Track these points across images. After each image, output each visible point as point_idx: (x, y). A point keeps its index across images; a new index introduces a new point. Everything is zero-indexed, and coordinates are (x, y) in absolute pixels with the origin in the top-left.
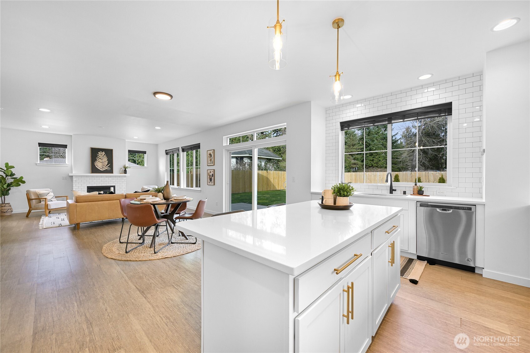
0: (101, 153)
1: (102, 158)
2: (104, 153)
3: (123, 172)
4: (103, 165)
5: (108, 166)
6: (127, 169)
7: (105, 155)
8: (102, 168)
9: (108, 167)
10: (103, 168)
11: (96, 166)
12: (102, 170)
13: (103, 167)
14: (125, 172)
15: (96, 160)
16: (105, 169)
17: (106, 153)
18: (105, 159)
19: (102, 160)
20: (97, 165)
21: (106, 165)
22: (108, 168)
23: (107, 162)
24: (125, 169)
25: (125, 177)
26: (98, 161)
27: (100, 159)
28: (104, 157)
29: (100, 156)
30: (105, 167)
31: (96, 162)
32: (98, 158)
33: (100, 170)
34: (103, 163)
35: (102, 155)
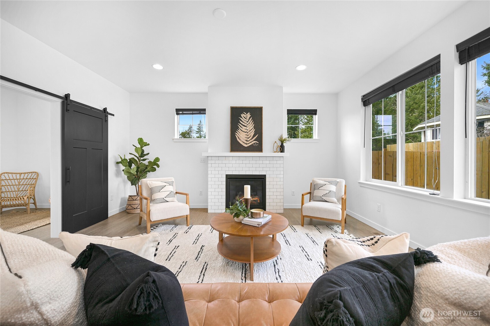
0: (245, 116)
1: (246, 125)
2: (249, 115)
3: (279, 149)
4: (248, 137)
5: (255, 138)
6: (284, 144)
7: (250, 118)
8: (246, 142)
9: (254, 140)
10: (248, 142)
11: (238, 140)
12: (246, 146)
14: (282, 149)
15: (238, 128)
16: (251, 144)
17: (252, 116)
18: (250, 126)
19: (245, 128)
20: (239, 136)
21: (252, 136)
22: (255, 142)
24: (282, 144)
25: (282, 159)
26: (241, 130)
27: (242, 126)
28: (249, 122)
29: (243, 121)
30: (250, 140)
31: (237, 133)
32: (240, 124)
33: (244, 145)
34: (248, 133)
35: (246, 118)
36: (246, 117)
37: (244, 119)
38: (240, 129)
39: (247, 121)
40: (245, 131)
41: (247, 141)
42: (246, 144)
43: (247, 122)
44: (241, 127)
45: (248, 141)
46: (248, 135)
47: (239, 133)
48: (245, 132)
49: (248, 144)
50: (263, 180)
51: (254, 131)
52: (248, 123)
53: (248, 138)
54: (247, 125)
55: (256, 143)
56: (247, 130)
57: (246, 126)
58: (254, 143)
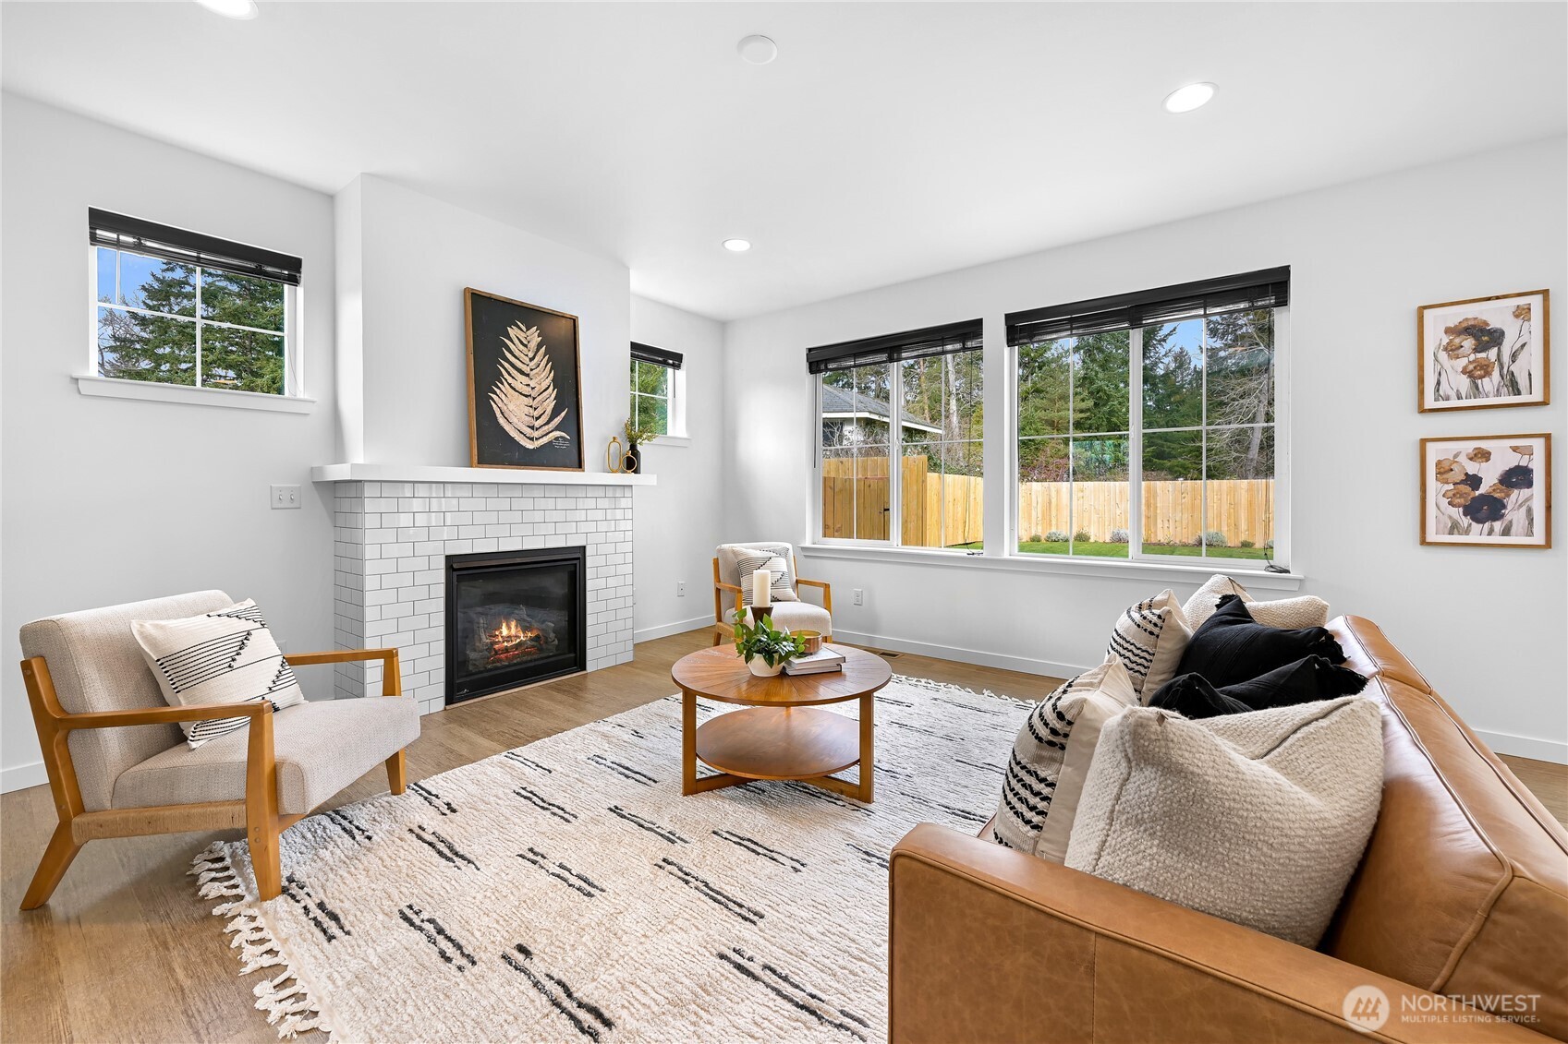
0: (522, 336)
1: (526, 369)
2: (534, 337)
4: (536, 414)
5: (557, 420)
7: (539, 346)
8: (528, 431)
9: (557, 428)
10: (536, 434)
11: (501, 421)
12: (530, 445)
13: (537, 424)
15: (498, 377)
16: (545, 440)
17: (546, 339)
18: (543, 378)
19: (525, 380)
20: (504, 408)
21: (549, 411)
22: (558, 434)
23: (552, 393)
24: (633, 447)
25: (628, 493)
26: (509, 384)
27: (515, 372)
28: (536, 360)
29: (517, 353)
30: (544, 425)
31: (495, 393)
32: (506, 365)
33: (522, 443)
34: (534, 399)
35: (526, 346)
36: (526, 343)
37: (521, 347)
38: (506, 380)
39: (531, 355)
40: (527, 390)
41: (532, 428)
42: (532, 439)
43: (531, 360)
44: (509, 374)
45: (537, 429)
46: (535, 409)
47: (503, 397)
48: (526, 396)
49: (537, 439)
50: (576, 564)
51: (553, 396)
52: (532, 364)
53: (537, 419)
54: (532, 370)
55: (561, 437)
56: (533, 388)
57: (528, 375)
58: (557, 439)
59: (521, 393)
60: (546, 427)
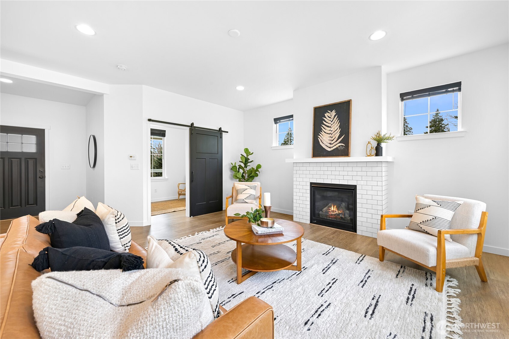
1: (329, 125)
2: (334, 113)
3: (374, 152)
4: (332, 139)
5: (341, 139)
6: (383, 145)
7: (335, 116)
8: (329, 145)
9: (340, 143)
10: (332, 146)
11: (321, 143)
12: (329, 150)
14: (378, 151)
15: (321, 130)
16: (335, 147)
17: (337, 113)
18: (335, 126)
19: (329, 129)
20: (322, 139)
21: (337, 137)
22: (340, 144)
24: (379, 145)
25: (379, 165)
26: (324, 132)
27: (326, 127)
28: (333, 121)
29: (327, 121)
30: (335, 142)
31: (320, 135)
32: (323, 126)
33: (327, 149)
34: (332, 134)
35: (330, 118)
36: (330, 116)
37: (329, 118)
38: (323, 130)
40: (329, 132)
41: (330, 144)
42: (330, 148)
43: (332, 122)
44: (324, 128)
45: (332, 144)
46: (332, 137)
47: (322, 136)
48: (329, 134)
49: (332, 147)
50: (353, 192)
51: (339, 131)
52: (332, 123)
53: (332, 141)
54: (332, 125)
55: (341, 145)
56: (332, 131)
57: (330, 127)
58: (339, 146)
59: (327, 134)
60: (336, 143)
